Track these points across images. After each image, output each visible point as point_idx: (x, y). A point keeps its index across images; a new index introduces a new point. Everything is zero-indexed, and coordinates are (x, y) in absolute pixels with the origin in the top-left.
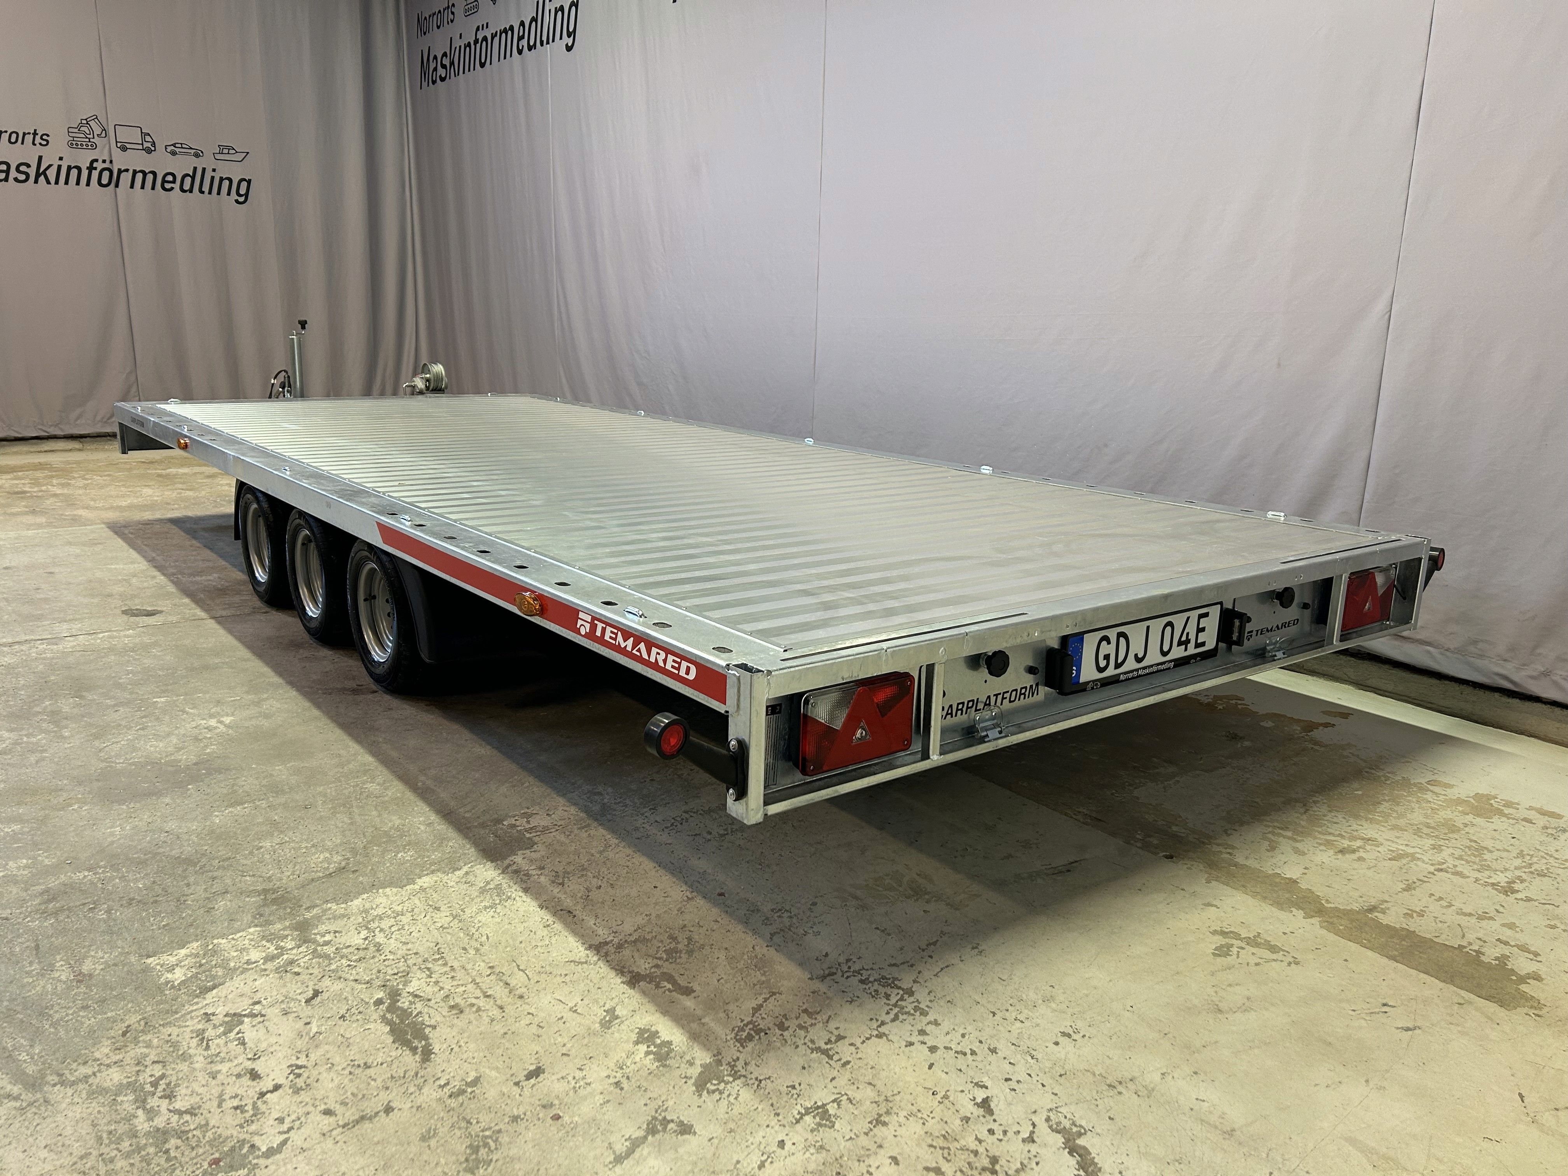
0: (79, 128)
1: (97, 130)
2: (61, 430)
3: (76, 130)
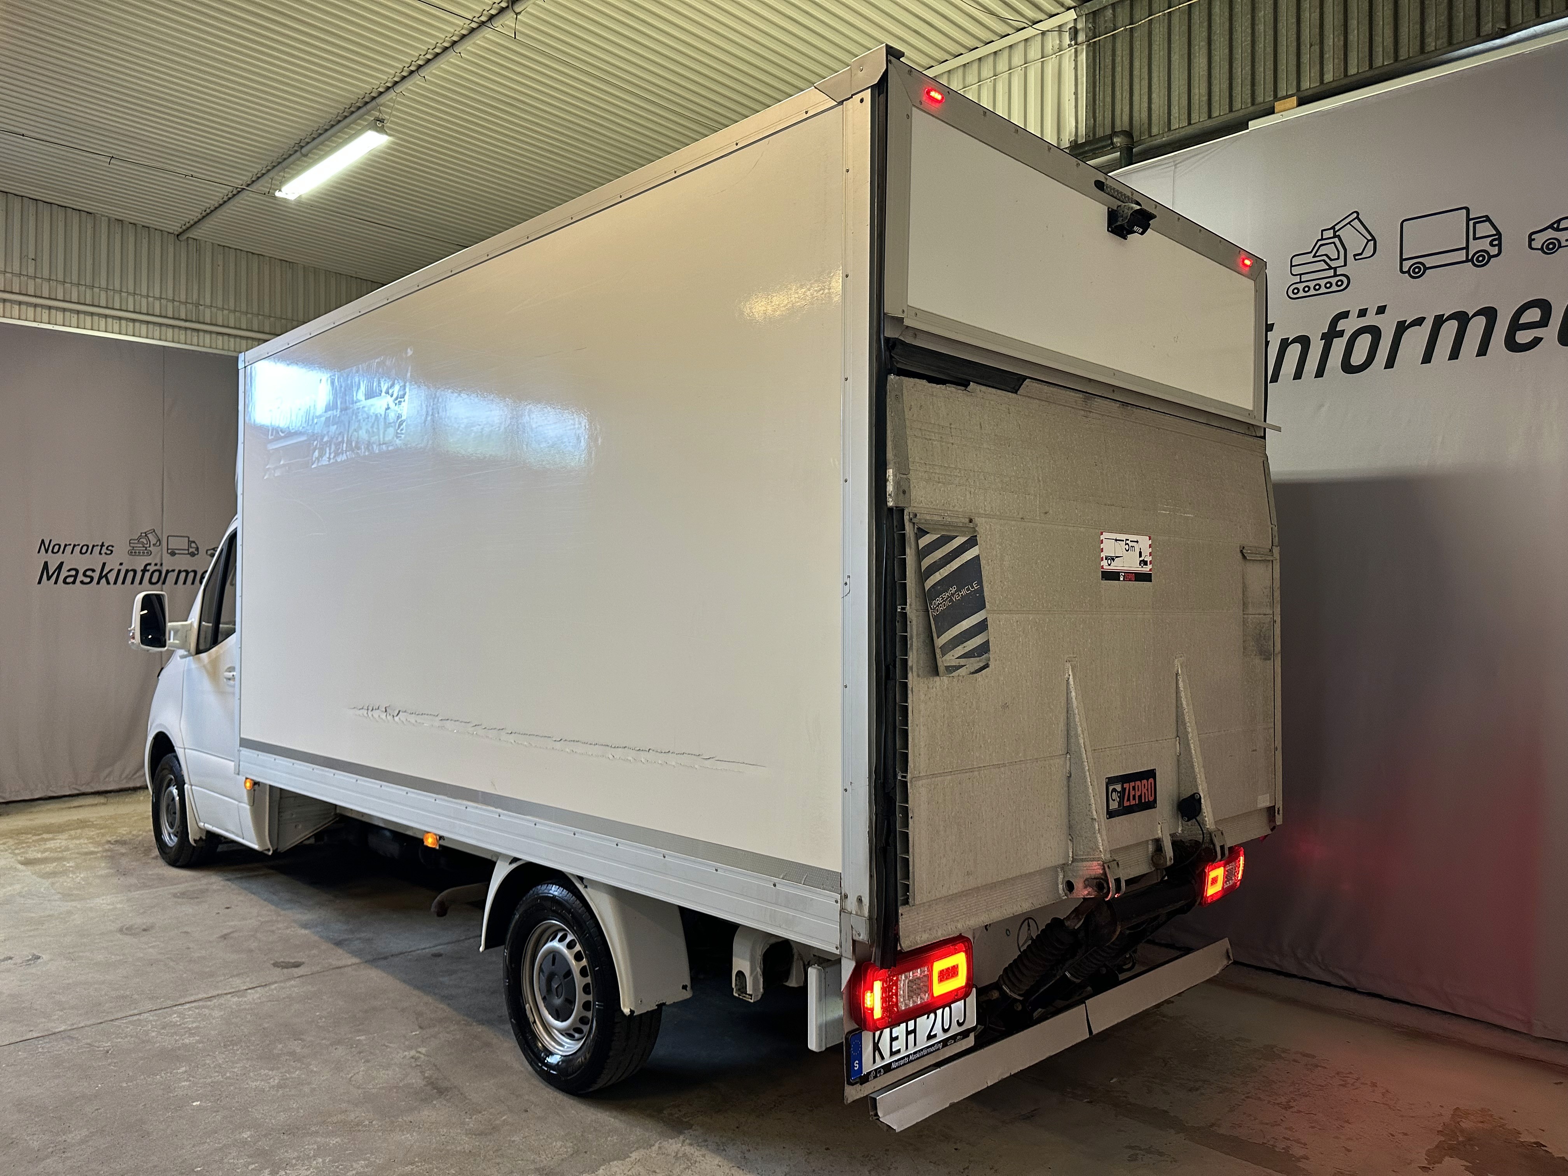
0: (138, 539)
1: (153, 540)
2: (92, 787)
3: (136, 542)
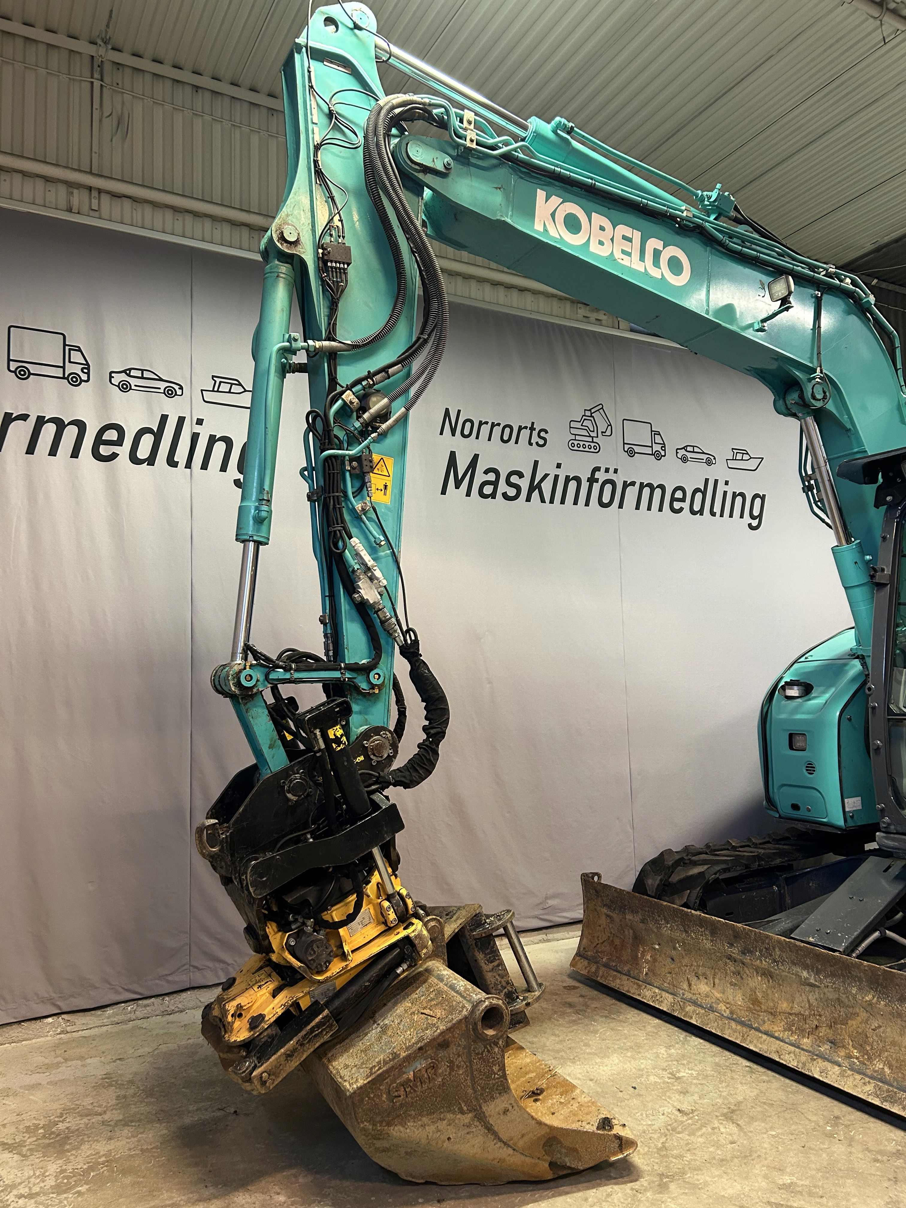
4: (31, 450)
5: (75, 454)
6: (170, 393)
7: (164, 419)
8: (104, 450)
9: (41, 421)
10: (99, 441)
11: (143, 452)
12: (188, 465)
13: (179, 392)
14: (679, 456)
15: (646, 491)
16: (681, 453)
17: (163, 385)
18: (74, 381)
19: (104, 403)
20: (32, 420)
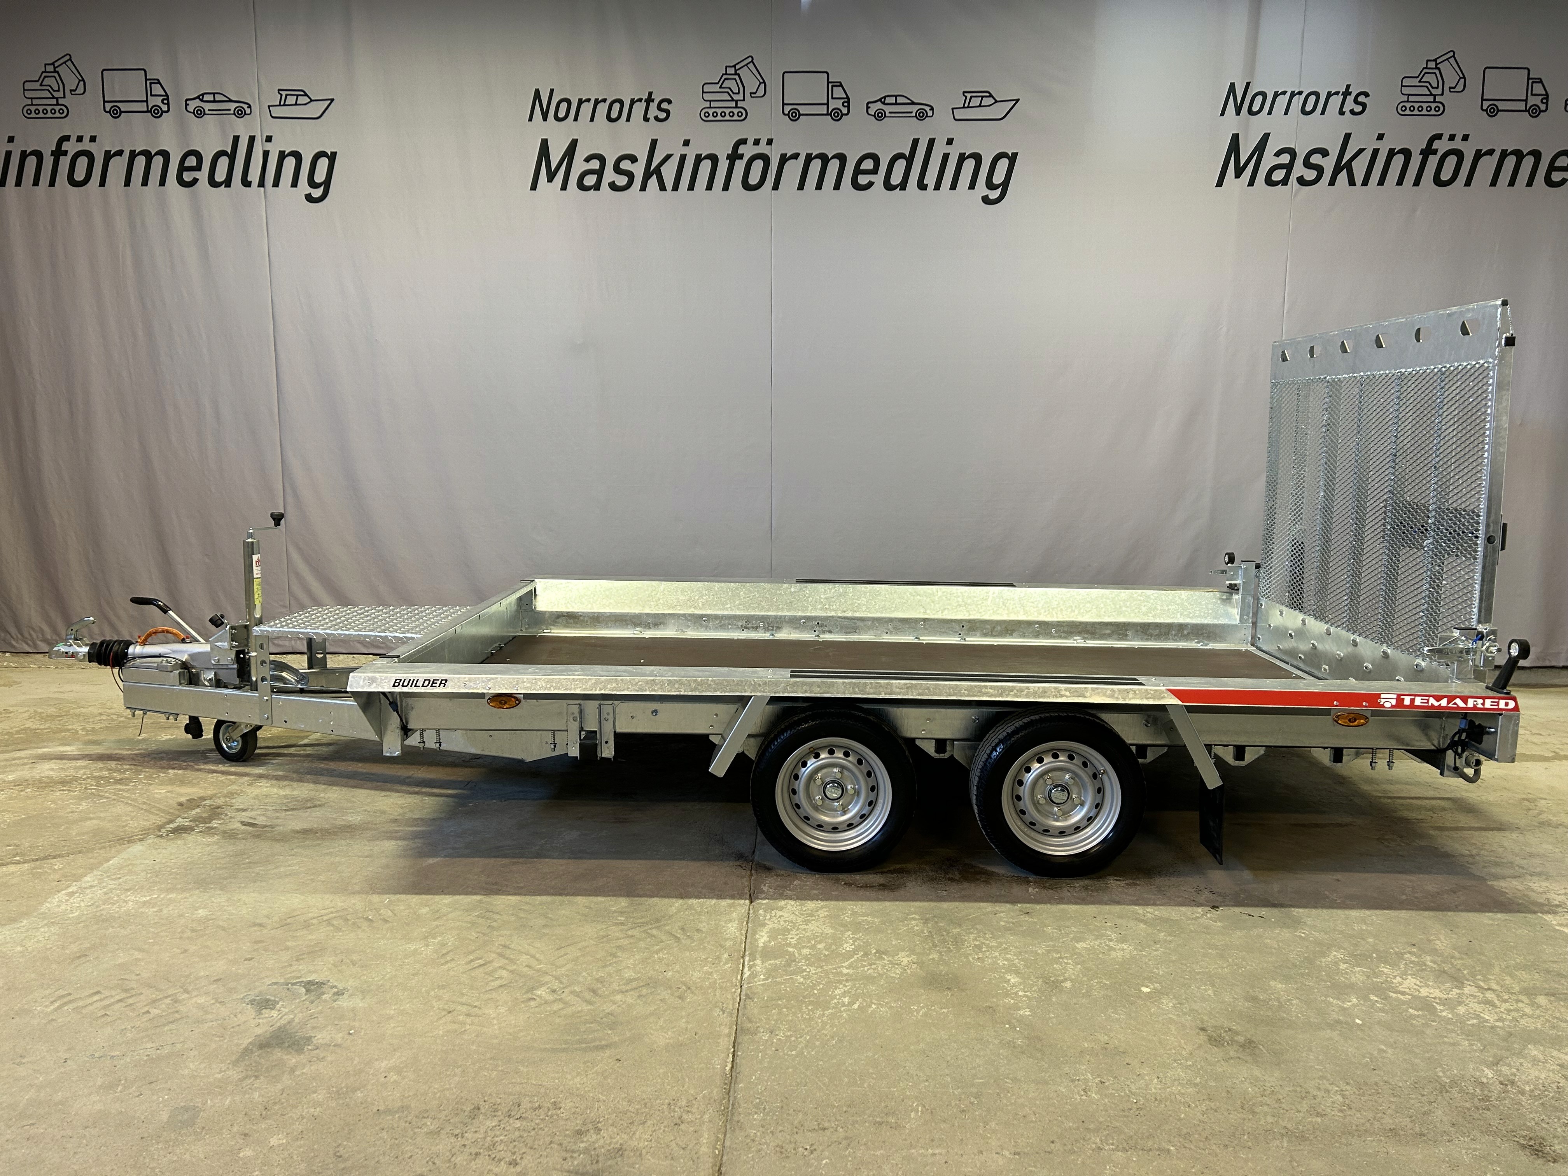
4: (127, 183)
5: (162, 183)
6: (240, 113)
7: (236, 139)
8: (187, 177)
9: (133, 155)
10: (182, 168)
11: (220, 176)
12: (261, 184)
13: (248, 111)
14: (872, 112)
15: (817, 165)
16: (874, 108)
17: (233, 106)
18: (156, 113)
19: (183, 131)
20: (126, 155)
